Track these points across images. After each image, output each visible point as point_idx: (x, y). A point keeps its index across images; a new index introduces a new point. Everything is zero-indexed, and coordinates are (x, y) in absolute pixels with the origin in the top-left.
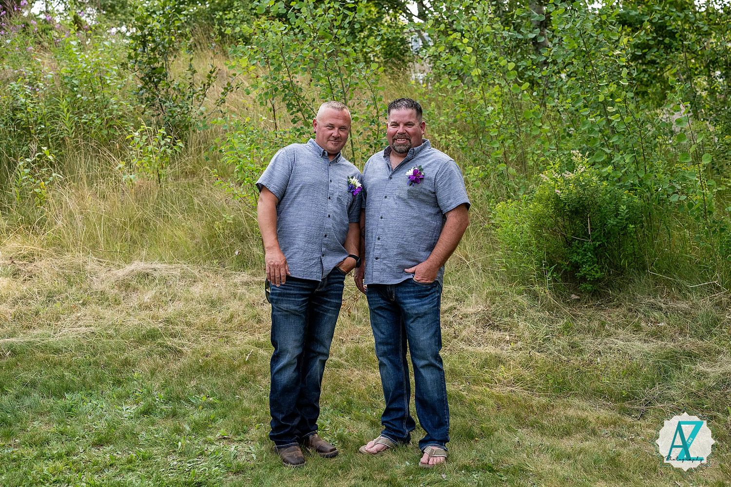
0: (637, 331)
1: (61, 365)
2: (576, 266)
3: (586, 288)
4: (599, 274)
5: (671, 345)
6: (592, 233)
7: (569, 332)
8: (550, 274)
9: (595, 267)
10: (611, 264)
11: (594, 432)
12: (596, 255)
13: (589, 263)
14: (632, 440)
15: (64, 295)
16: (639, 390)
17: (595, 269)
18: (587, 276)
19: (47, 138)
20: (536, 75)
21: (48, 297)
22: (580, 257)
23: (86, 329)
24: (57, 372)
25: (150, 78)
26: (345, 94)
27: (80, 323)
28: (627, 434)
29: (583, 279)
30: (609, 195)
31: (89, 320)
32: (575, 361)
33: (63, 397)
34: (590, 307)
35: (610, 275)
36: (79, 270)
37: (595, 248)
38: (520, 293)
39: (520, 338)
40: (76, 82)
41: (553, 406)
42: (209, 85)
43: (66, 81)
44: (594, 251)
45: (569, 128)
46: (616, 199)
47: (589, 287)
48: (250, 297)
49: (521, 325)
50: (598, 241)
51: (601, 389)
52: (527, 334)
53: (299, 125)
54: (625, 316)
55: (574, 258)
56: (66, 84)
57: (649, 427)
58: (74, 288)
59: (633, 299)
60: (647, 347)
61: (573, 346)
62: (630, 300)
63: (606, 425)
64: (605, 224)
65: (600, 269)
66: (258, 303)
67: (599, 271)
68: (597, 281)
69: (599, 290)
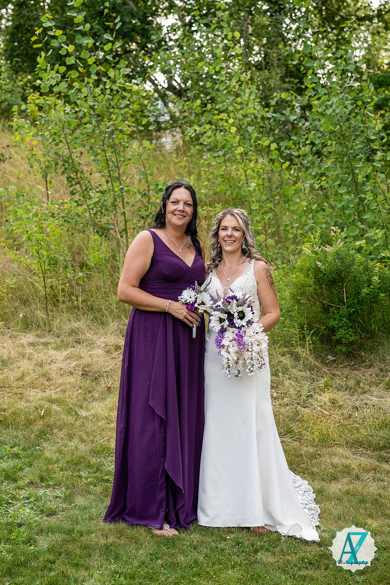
2: (333, 331)
3: (342, 349)
4: (353, 338)
6: (348, 301)
7: (328, 389)
8: (309, 337)
9: (350, 331)
10: (363, 329)
11: (358, 478)
12: (350, 320)
13: (344, 328)
17: (350, 333)
18: (343, 339)
20: (293, 153)
22: (337, 322)
26: (119, 169)
29: (339, 342)
30: (362, 266)
32: (336, 415)
34: (346, 367)
35: (362, 338)
37: (350, 314)
38: (283, 355)
39: (286, 394)
41: (320, 454)
44: (349, 317)
46: (368, 270)
47: (344, 349)
48: (38, 357)
49: (287, 383)
50: (353, 308)
51: (361, 440)
52: (292, 391)
54: (377, 376)
55: (331, 323)
59: (383, 360)
61: (334, 402)
62: (380, 362)
63: (367, 471)
64: (359, 293)
66: (46, 363)
67: (353, 335)
68: (351, 344)
69: (352, 352)
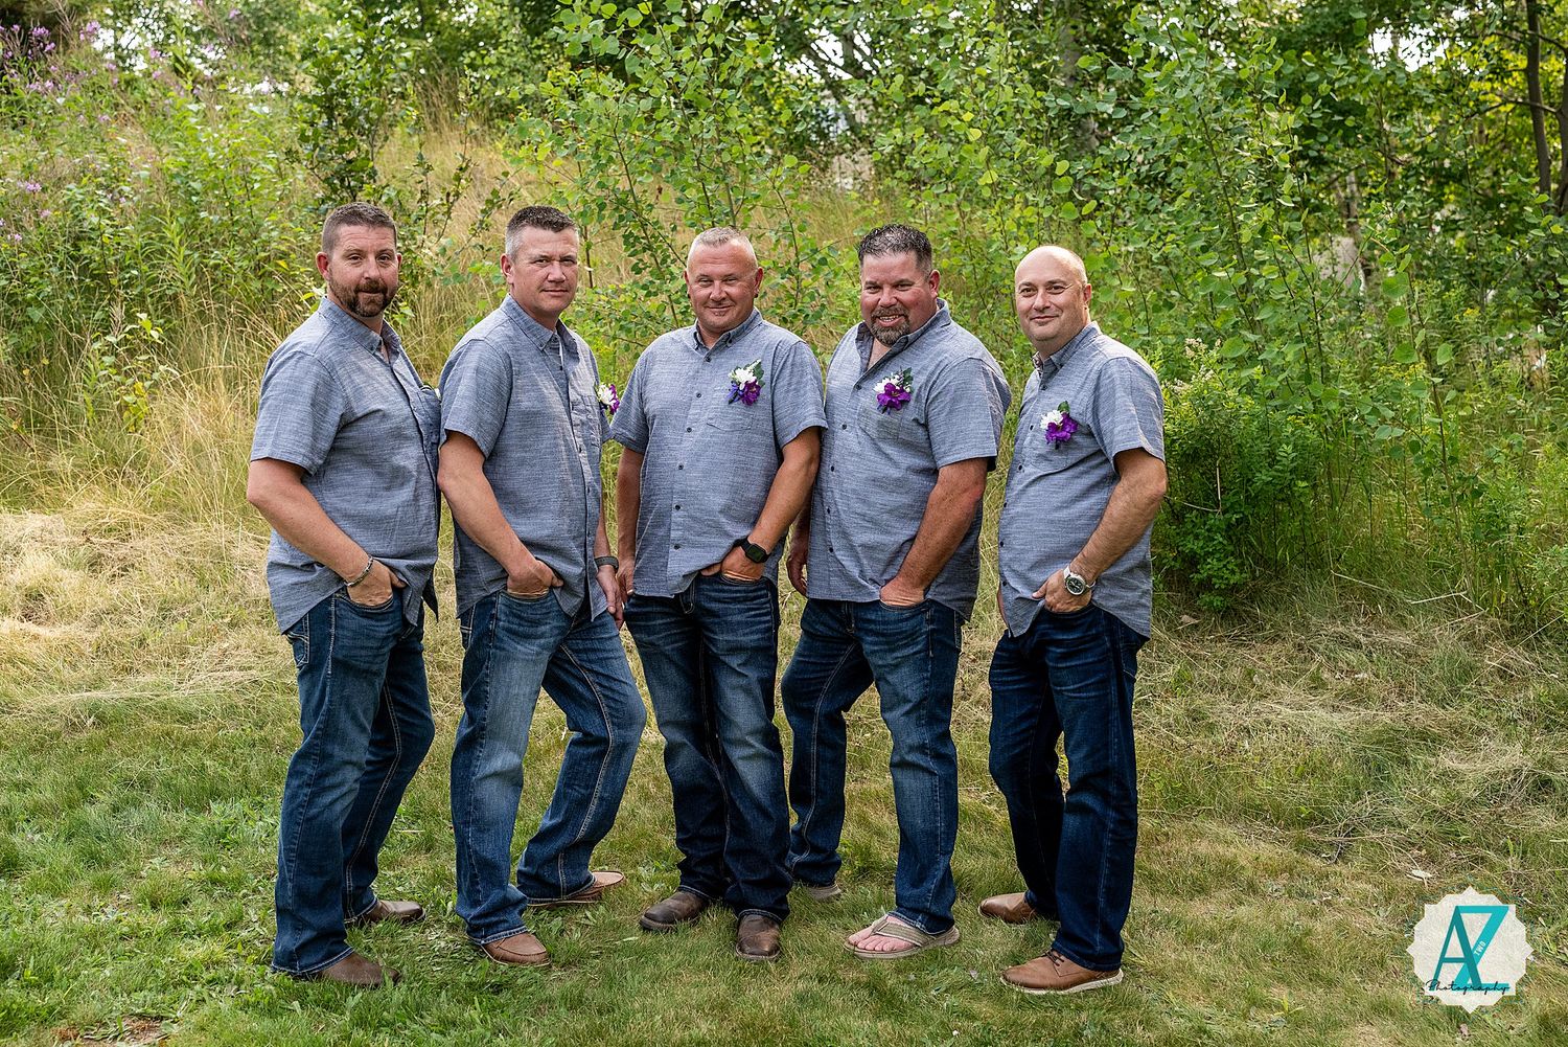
0: (1316, 688)
1: (195, 745)
2: (1192, 561)
3: (1212, 602)
4: (1237, 577)
5: (1386, 717)
6: (1225, 496)
7: (1184, 688)
9: (1229, 562)
11: (1252, 888)
12: (1230, 538)
13: (1217, 555)
14: (1328, 903)
15: (192, 607)
16: (1331, 803)
17: (1230, 567)
18: (1214, 580)
19: (142, 295)
21: (161, 609)
22: (1201, 543)
23: (242, 673)
24: (190, 759)
25: (342, 181)
26: (734, 217)
27: (228, 663)
28: (1316, 891)
29: (1206, 585)
30: (1257, 423)
31: (245, 656)
32: (1201, 745)
33: (203, 808)
34: (1220, 640)
35: (1256, 577)
36: (220, 556)
37: (1229, 526)
40: (197, 185)
41: (1167, 835)
42: (457, 195)
43: (175, 182)
44: (1227, 531)
46: (1270, 430)
47: (1217, 602)
50: (1236, 512)
51: (1258, 802)
54: (1290, 659)
55: (1190, 545)
56: (176, 188)
57: (1357, 877)
58: (212, 594)
59: (1304, 626)
60: (1339, 720)
61: (1196, 716)
62: (1296, 629)
63: (1274, 873)
65: (1238, 565)
67: (1237, 570)
68: (1232, 590)
69: (1235, 606)
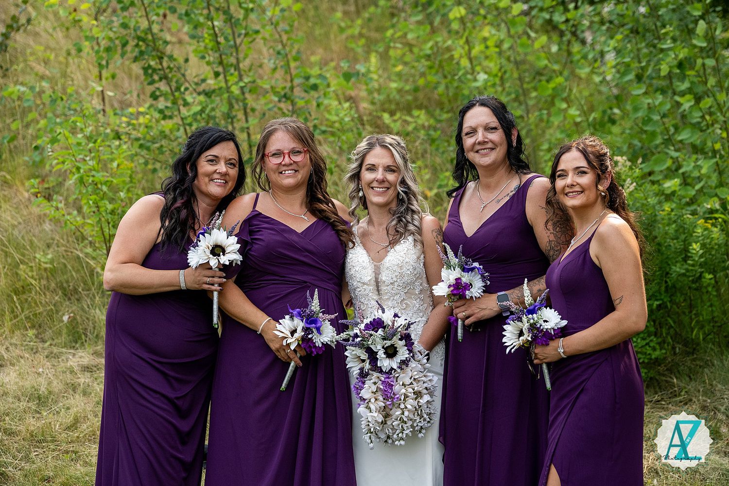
4: (658, 353)
9: (651, 341)
10: (676, 337)
12: (654, 321)
13: (642, 335)
17: (652, 344)
26: (237, 49)
30: (674, 226)
35: (675, 354)
45: (611, 108)
46: (685, 233)
50: (657, 300)
53: (162, 104)
64: (667, 273)
65: (659, 344)
67: (658, 347)
68: (654, 363)
69: (657, 377)
